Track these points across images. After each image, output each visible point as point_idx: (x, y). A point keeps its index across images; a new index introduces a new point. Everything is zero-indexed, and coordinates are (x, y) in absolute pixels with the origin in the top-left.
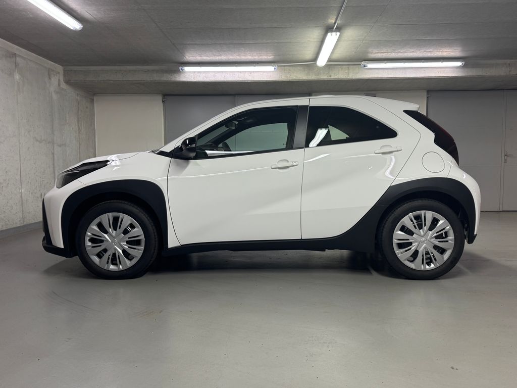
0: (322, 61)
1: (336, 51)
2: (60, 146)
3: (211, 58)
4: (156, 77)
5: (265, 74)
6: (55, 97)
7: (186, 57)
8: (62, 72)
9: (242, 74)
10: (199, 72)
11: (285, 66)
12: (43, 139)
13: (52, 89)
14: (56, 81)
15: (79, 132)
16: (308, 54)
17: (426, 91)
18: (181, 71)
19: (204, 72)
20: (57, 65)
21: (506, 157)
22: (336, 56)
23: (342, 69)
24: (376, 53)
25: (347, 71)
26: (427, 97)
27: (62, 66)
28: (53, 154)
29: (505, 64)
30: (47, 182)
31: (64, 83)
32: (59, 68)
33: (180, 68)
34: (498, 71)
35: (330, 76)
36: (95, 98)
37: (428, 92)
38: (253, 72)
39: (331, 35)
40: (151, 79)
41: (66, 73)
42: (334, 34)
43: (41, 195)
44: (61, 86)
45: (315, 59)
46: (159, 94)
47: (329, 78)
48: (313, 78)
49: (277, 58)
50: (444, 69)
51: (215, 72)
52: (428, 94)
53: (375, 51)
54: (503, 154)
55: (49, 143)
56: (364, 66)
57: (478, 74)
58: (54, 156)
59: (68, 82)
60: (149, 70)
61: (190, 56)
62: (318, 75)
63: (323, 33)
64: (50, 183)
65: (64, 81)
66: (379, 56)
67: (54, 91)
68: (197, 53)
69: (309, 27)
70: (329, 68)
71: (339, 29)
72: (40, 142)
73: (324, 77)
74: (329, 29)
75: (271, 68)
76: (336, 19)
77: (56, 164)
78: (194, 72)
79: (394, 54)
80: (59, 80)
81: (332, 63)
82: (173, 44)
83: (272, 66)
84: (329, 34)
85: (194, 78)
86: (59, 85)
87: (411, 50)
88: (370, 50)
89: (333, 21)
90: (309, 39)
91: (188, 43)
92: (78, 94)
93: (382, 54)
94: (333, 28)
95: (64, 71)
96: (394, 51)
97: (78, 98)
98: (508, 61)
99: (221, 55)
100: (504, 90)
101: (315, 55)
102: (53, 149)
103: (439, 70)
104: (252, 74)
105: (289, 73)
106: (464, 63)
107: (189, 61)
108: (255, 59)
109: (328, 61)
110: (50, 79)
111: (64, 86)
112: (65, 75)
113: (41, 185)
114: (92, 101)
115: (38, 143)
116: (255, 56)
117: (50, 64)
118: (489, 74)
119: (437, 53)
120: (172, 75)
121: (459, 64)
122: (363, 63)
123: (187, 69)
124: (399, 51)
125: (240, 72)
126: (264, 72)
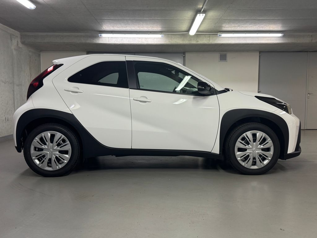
0: (193, 32)
1: (202, 25)
2: (18, 85)
3: (120, 28)
4: (83, 41)
5: (155, 39)
6: (15, 52)
7: (104, 27)
8: (19, 36)
9: (140, 40)
10: (112, 38)
11: (168, 35)
12: (6, 81)
13: (13, 47)
14: (16, 42)
15: (31, 77)
16: (184, 27)
17: (258, 52)
18: (100, 36)
19: (115, 38)
20: (16, 31)
21: (309, 95)
22: (202, 29)
23: (205, 37)
24: (227, 27)
25: (208, 39)
26: (260, 56)
27: (19, 32)
28: (13, 91)
29: (309, 35)
30: (10, 110)
31: (21, 44)
32: (17, 33)
33: (99, 35)
34: (305, 40)
35: (198, 41)
36: (42, 54)
37: (260, 52)
38: (148, 38)
39: (200, 15)
40: (80, 42)
41: (22, 37)
42: (201, 15)
43: (6, 119)
44: (19, 46)
45: (188, 30)
46: (85, 51)
47: (197, 43)
48: (186, 43)
49: (164, 29)
50: (270, 38)
51: (122, 38)
52: (260, 54)
53: (227, 26)
54: (307, 93)
55: (11, 83)
56: (220, 36)
57: (292, 42)
58: (14, 93)
59: (23, 43)
60: (78, 36)
61: (106, 27)
62: (190, 41)
63: (194, 14)
64: (12, 111)
65: (21, 42)
66: (230, 29)
67: (14, 49)
68: (111, 25)
69: (185, 10)
70: (197, 36)
71: (204, 12)
72: (5, 83)
73: (194, 42)
74: (198, 11)
75: (159, 36)
76: (203, 5)
77: (15, 98)
78: (109, 38)
79: (239, 28)
80: (17, 41)
81: (199, 33)
82: (96, 19)
83: (160, 34)
84: (198, 15)
85: (108, 41)
86: (18, 44)
87: (251, 26)
88: (224, 25)
89: (201, 6)
90: (185, 18)
91: (106, 19)
92: (30, 51)
93: (231, 28)
94: (201, 11)
95: (21, 35)
96: (239, 26)
97: (30, 53)
98: (311, 34)
99: (127, 27)
100: (307, 52)
101: (188, 28)
102: (14, 88)
103: (267, 39)
104: (147, 39)
105: (171, 39)
106: (283, 34)
107: (105, 30)
108: (149, 29)
109: (197, 32)
110: (12, 41)
111: (20, 45)
112: (21, 38)
113: (5, 112)
114: (39, 55)
115: (4, 84)
116: (149, 28)
117: (12, 31)
118: (299, 42)
119: (267, 28)
120: (93, 39)
121: (280, 35)
122: (219, 33)
123: (104, 35)
124: (243, 26)
125: (139, 38)
126: (155, 38)
